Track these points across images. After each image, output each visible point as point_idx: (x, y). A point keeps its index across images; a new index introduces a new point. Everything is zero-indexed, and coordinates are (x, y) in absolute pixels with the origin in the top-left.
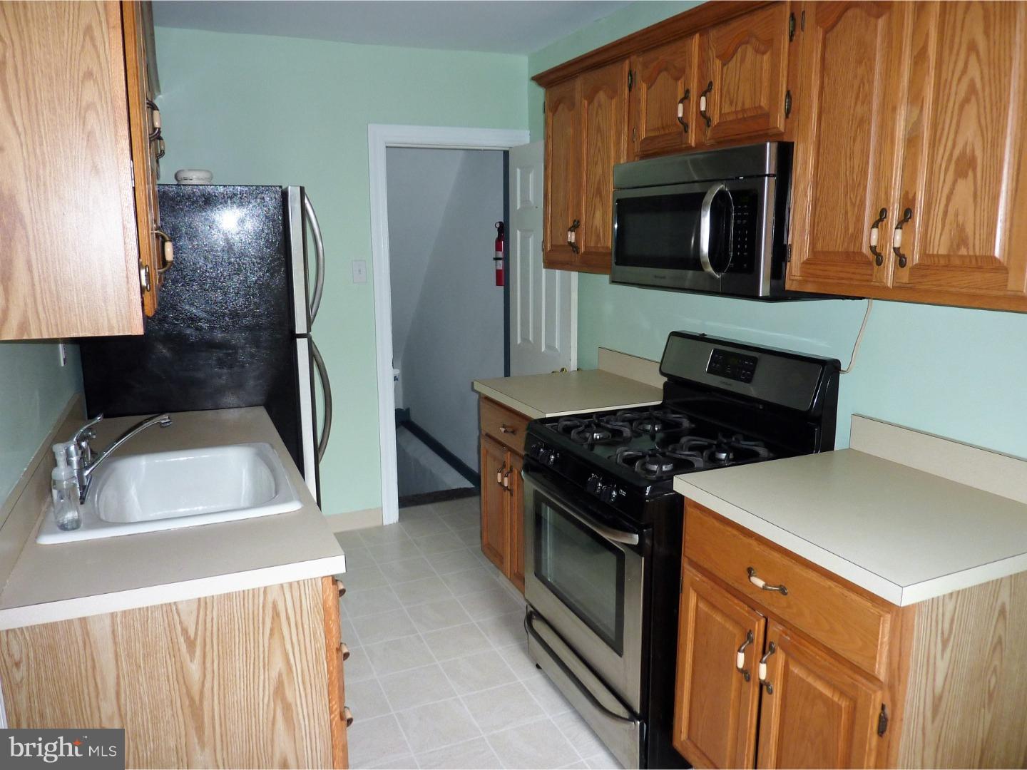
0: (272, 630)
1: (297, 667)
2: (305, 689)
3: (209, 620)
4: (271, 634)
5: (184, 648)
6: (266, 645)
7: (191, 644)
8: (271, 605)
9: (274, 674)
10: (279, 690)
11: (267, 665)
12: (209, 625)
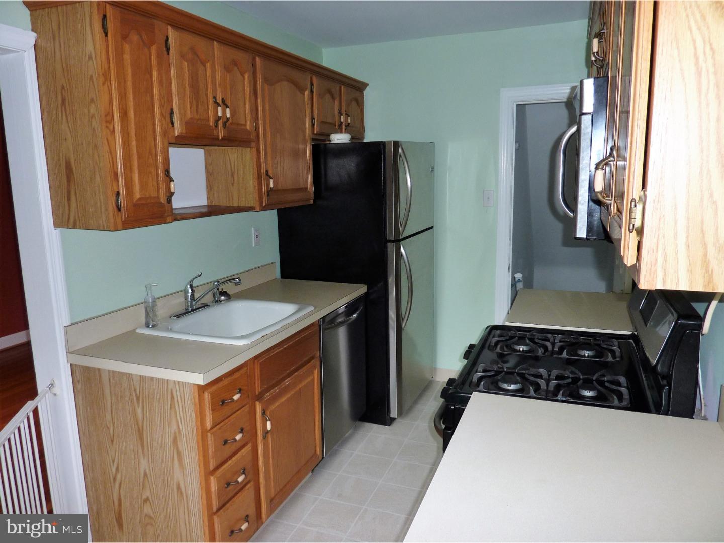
0: (171, 405)
1: (183, 432)
2: (187, 447)
3: (144, 388)
4: (171, 408)
5: (135, 398)
6: (169, 413)
7: (138, 398)
8: (170, 391)
9: (173, 432)
10: (175, 441)
11: (170, 424)
12: (144, 391)
